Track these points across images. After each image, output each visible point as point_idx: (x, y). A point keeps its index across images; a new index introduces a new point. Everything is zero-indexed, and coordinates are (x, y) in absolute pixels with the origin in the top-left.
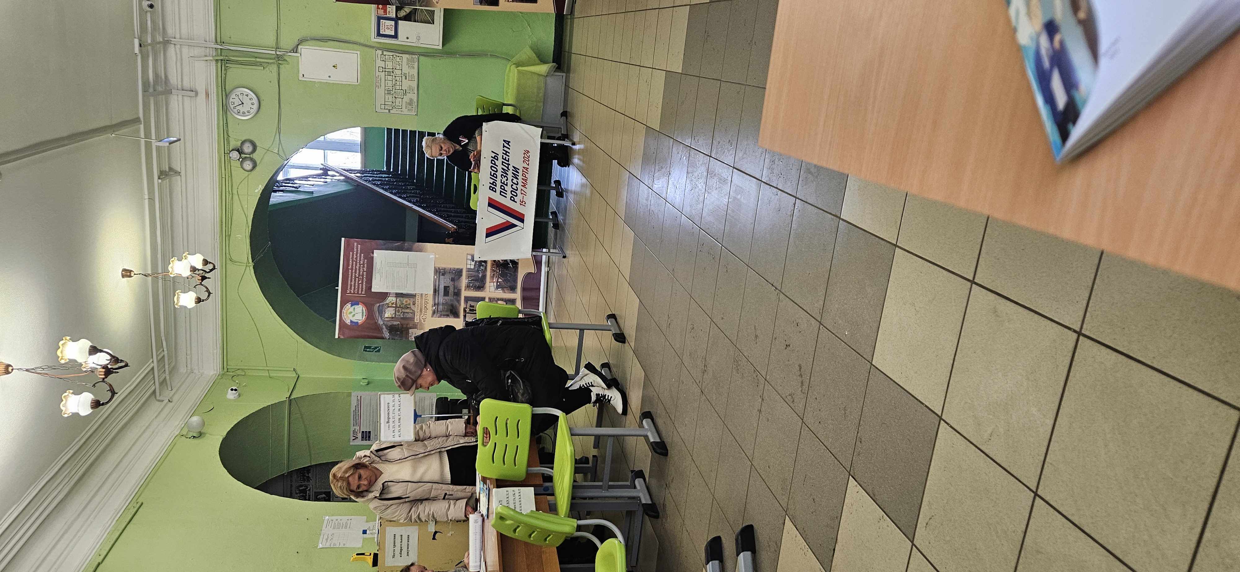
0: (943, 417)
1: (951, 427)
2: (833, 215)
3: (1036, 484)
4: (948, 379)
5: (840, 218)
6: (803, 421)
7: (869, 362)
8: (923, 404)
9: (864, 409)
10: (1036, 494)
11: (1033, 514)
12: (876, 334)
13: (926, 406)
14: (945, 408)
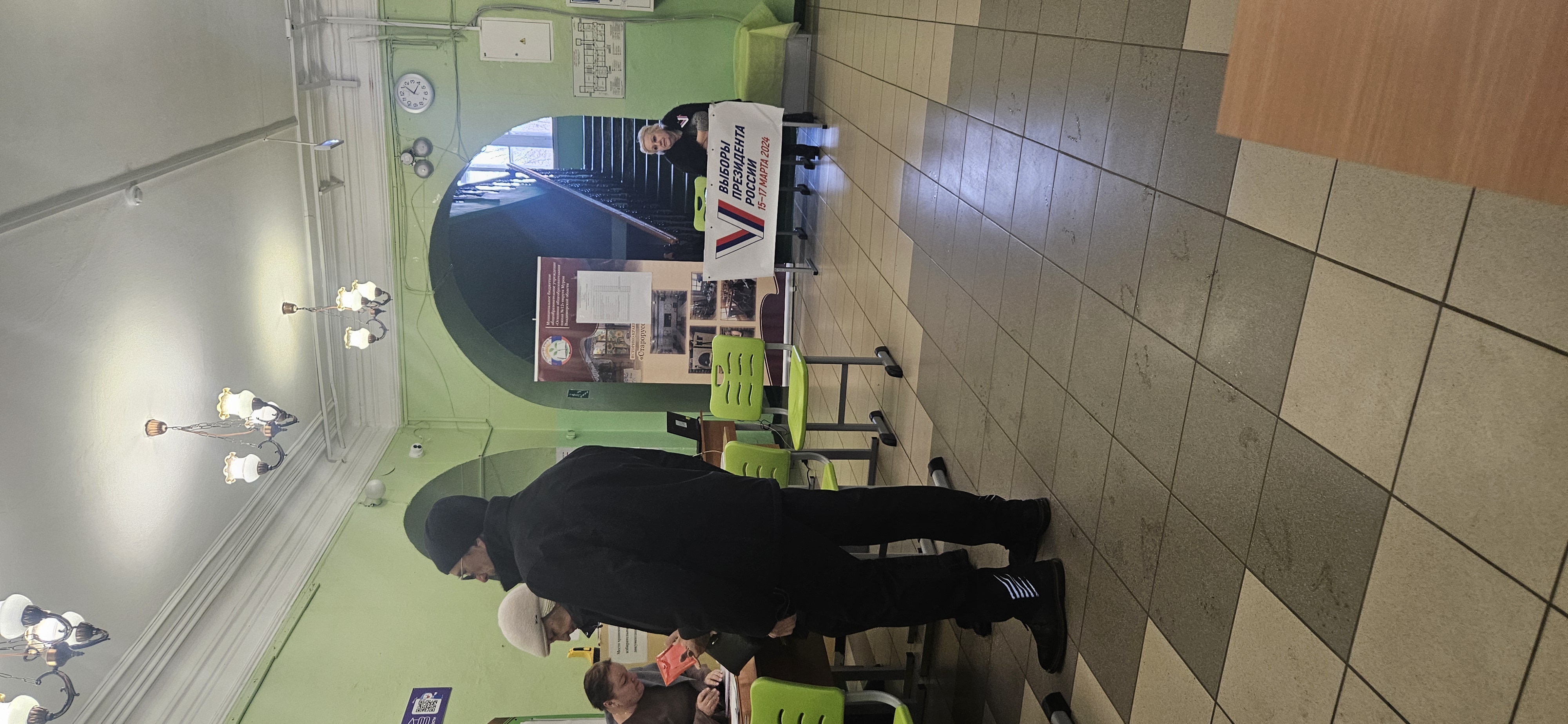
0: (1395, 493)
1: (1408, 506)
2: (1215, 213)
3: (1550, 590)
4: (1402, 439)
5: (1225, 217)
6: (1171, 493)
7: (1273, 414)
8: (1361, 473)
9: (1267, 479)
10: (1550, 605)
11: (1545, 632)
12: (1285, 377)
13: (1367, 477)
14: (1398, 480)
